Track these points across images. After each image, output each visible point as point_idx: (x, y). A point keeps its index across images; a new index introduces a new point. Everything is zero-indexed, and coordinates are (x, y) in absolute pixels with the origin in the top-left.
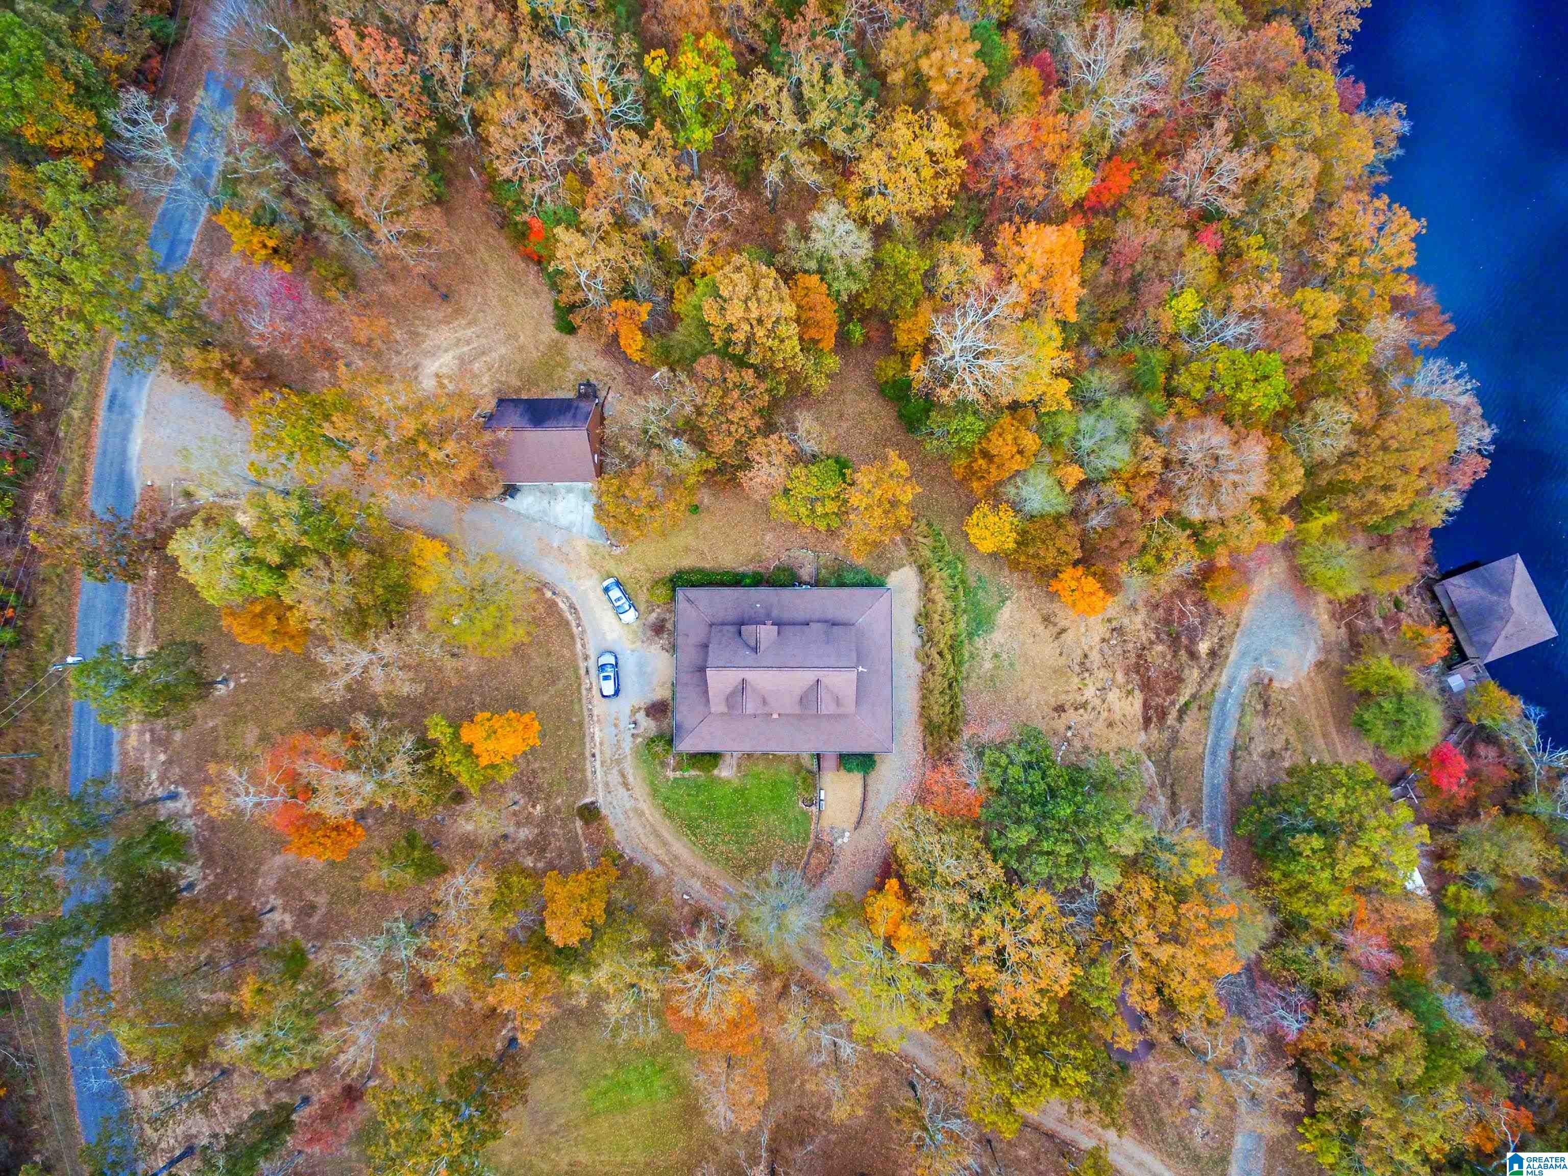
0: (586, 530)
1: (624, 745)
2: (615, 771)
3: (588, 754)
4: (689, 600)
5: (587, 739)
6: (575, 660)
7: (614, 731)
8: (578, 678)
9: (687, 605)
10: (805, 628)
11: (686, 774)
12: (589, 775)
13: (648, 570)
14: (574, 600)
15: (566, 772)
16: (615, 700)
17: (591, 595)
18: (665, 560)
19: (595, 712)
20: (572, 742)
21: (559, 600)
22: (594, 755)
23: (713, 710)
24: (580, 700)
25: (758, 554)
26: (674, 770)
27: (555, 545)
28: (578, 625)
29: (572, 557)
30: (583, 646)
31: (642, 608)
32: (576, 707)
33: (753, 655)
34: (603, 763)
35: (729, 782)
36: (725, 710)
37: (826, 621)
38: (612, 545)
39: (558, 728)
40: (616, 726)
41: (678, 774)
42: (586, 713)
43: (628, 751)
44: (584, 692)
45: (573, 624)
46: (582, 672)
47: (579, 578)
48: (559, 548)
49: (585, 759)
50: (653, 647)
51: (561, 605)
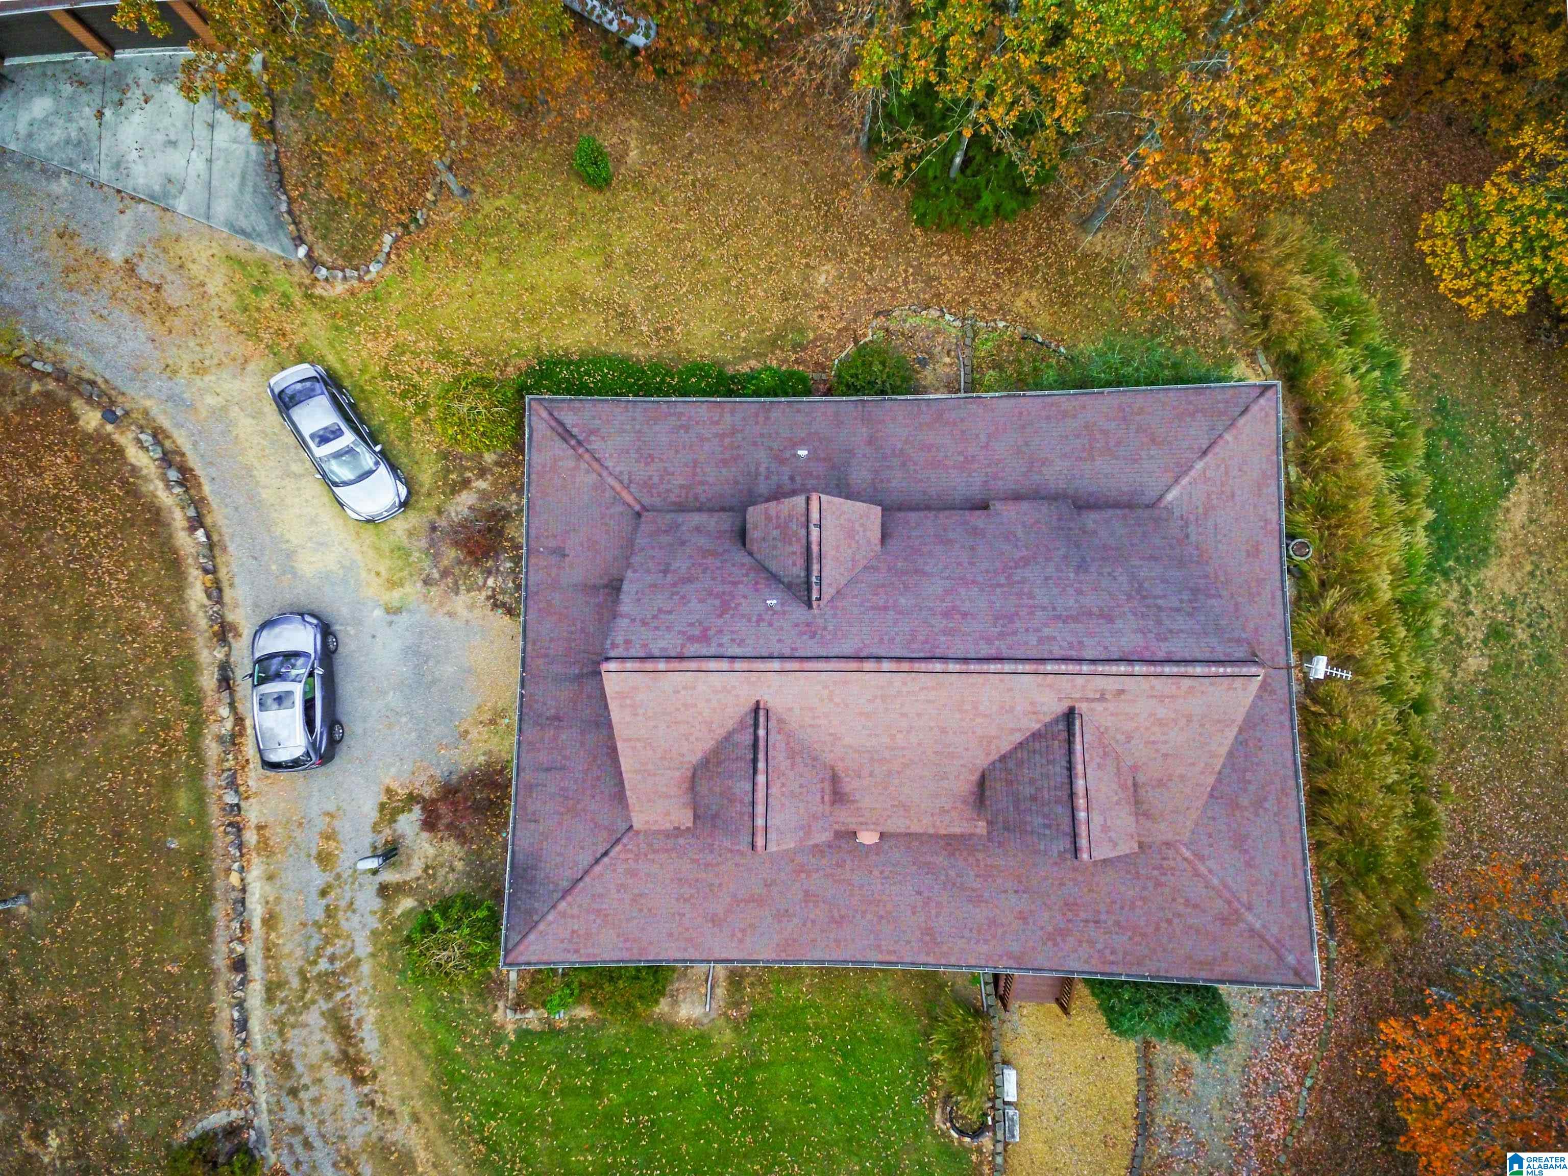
0: (222, 208)
1: (350, 923)
2: (314, 1018)
3: (220, 961)
4: (565, 434)
5: (220, 910)
6: (184, 643)
7: (318, 878)
8: (194, 699)
9: (559, 448)
10: (978, 519)
11: (561, 1018)
12: (225, 1036)
13: (444, 355)
14: (182, 439)
15: (142, 1022)
16: (321, 777)
17: (245, 426)
18: (501, 327)
19: (253, 814)
20: (164, 921)
21: (125, 439)
22: (240, 965)
23: (638, 822)
24: (197, 773)
25: (789, 324)
26: (518, 1006)
27: (116, 255)
28: (197, 522)
29: (174, 294)
30: (216, 592)
31: (426, 476)
32: (183, 800)
33: (798, 612)
34: (271, 991)
35: (703, 1040)
36: (685, 819)
37: (1054, 497)
38: (312, 262)
39: (116, 876)
40: (324, 859)
41: (532, 1018)
42: (216, 818)
43: (363, 948)
44: (212, 750)
45: (179, 519)
46: (208, 680)
47: (199, 369)
48: (130, 267)
49: (210, 978)
50: (460, 602)
51: (134, 455)
